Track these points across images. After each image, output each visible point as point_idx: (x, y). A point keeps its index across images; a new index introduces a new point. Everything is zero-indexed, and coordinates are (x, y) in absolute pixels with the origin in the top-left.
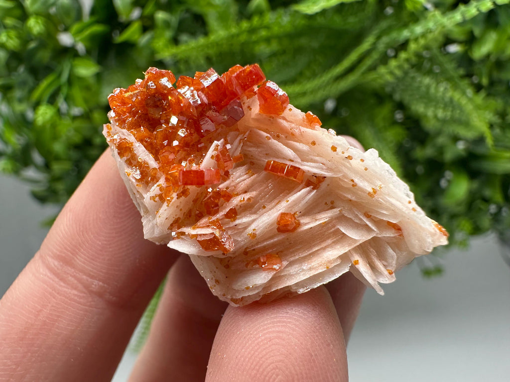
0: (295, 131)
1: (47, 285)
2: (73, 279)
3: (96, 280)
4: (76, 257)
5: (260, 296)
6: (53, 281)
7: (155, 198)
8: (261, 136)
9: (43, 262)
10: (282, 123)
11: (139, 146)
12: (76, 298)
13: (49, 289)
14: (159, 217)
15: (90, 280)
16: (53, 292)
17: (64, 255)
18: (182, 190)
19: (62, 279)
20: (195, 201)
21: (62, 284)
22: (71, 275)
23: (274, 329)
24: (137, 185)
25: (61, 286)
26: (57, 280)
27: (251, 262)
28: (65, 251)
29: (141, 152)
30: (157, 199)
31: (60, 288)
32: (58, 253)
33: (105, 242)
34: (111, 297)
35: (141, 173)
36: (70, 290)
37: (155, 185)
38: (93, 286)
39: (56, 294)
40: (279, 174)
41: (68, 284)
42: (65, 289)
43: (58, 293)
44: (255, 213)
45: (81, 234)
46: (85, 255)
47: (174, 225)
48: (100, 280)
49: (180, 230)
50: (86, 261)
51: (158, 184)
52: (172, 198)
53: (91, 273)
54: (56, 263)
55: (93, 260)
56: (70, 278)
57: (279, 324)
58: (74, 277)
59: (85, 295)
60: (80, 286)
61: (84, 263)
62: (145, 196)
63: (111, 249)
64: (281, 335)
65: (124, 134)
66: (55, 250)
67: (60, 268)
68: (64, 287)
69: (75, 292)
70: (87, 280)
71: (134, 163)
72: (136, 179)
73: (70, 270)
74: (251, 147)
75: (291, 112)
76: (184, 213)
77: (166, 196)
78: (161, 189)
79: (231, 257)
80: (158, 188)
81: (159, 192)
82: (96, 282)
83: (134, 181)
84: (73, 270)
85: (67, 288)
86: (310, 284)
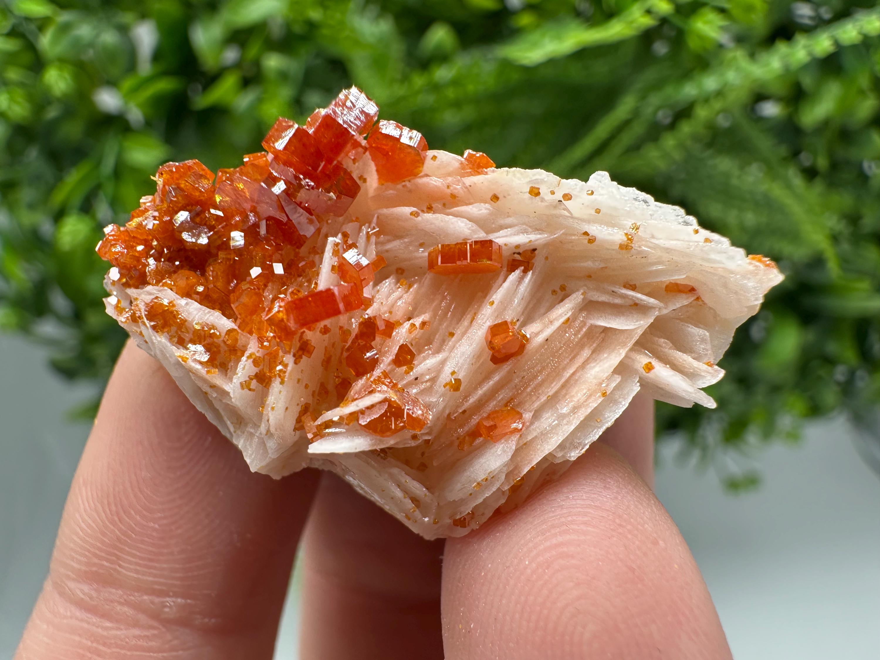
0: (456, 189)
1: (80, 635)
2: (126, 609)
3: (169, 596)
4: (120, 566)
5: (503, 493)
6: (89, 623)
7: (249, 384)
8: (399, 218)
9: (62, 594)
10: (428, 183)
11: (187, 304)
12: (141, 643)
13: (84, 641)
14: (273, 408)
15: (157, 600)
16: (95, 645)
17: (94, 569)
18: (298, 345)
19: (105, 615)
20: (327, 362)
21: (108, 624)
22: (120, 603)
23: (548, 544)
24: (208, 372)
25: (106, 629)
26: (95, 619)
27: (467, 438)
28: (96, 561)
29: (195, 313)
30: (254, 384)
31: (105, 633)
32: (83, 568)
33: (165, 522)
34: (206, 620)
35: (208, 349)
36: (124, 632)
37: (244, 359)
38: (167, 610)
39: (101, 648)
40: (459, 263)
41: (117, 621)
42: (114, 632)
43: (104, 644)
44: (438, 351)
45: (116, 519)
46: (134, 556)
47: (303, 418)
48: (176, 595)
49: (319, 422)
50: (138, 568)
51: (247, 354)
52: (286, 366)
53: (156, 587)
54: (86, 588)
55: (151, 560)
56: (119, 608)
57: (553, 531)
58: (127, 603)
59: (155, 632)
60: (143, 618)
61: (137, 572)
62: (228, 387)
63: (179, 531)
64: (565, 549)
65: (150, 294)
66: (76, 565)
67: (94, 594)
68: (111, 629)
69: (136, 632)
70: (152, 603)
71: (187, 336)
72: (201, 363)
73: (117, 593)
74: (389, 241)
75: (437, 162)
76: (314, 392)
77: (272, 368)
78: (256, 362)
79: (427, 442)
80: (250, 361)
81: (254, 370)
82: (169, 601)
83: (198, 367)
84: (120, 592)
85: (119, 629)
86: (586, 436)
